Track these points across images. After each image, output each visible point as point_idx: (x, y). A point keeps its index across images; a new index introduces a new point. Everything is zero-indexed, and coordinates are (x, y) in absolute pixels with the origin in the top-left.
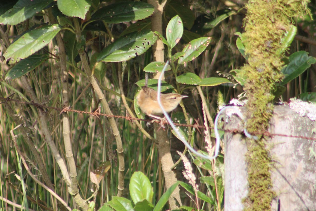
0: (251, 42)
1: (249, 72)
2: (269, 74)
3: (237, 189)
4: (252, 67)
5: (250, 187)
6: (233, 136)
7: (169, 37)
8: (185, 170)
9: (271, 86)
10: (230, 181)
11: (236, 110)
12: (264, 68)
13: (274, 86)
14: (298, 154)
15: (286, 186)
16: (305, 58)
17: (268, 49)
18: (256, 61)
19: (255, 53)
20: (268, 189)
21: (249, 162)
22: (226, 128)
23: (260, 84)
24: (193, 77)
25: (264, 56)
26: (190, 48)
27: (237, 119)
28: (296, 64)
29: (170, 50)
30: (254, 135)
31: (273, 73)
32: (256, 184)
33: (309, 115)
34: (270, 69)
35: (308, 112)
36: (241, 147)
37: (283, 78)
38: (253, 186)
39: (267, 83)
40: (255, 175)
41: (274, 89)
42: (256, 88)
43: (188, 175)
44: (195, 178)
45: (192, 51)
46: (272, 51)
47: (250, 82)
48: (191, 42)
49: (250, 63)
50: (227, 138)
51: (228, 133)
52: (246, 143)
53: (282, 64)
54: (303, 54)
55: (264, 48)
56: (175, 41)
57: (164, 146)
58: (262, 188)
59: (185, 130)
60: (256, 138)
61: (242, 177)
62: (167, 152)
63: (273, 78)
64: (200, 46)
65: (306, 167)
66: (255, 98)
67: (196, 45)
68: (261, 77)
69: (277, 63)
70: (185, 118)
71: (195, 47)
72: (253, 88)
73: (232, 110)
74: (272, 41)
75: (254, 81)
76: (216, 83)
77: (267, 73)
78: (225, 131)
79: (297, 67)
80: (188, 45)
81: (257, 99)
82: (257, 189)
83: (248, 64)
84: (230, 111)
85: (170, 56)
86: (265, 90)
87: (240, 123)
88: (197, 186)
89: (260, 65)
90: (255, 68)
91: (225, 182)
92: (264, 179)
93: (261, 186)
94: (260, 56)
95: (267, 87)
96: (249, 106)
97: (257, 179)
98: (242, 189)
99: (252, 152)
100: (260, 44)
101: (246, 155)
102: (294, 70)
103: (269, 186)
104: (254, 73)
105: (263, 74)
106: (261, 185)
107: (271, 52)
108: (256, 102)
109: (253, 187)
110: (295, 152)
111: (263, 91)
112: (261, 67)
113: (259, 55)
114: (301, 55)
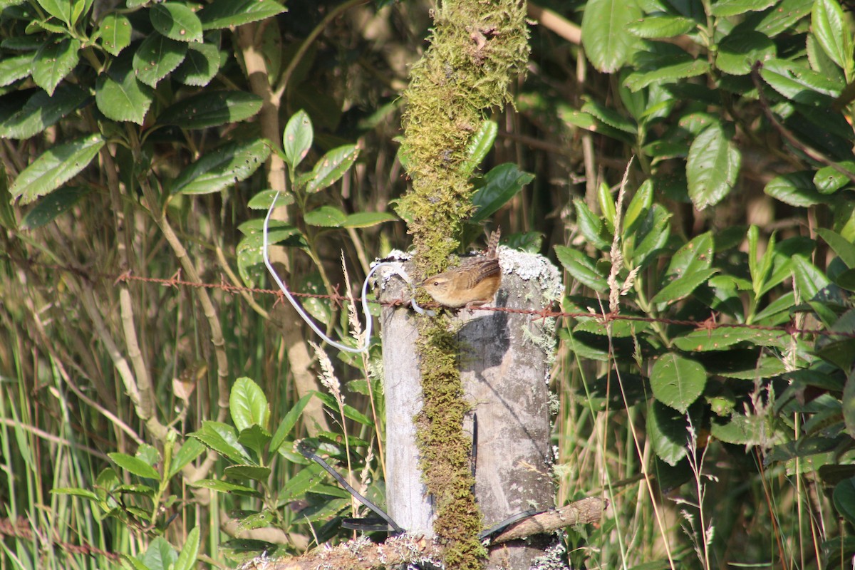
0: (416, 153)
1: (415, 203)
2: (449, 206)
3: (405, 399)
4: (419, 196)
5: (426, 395)
6: (394, 312)
7: (289, 148)
8: (322, 371)
9: (453, 224)
10: (393, 388)
11: (397, 268)
12: (440, 196)
13: (458, 224)
14: (503, 337)
15: (486, 392)
16: (514, 174)
17: (444, 164)
18: (426, 185)
19: (424, 172)
20: (456, 397)
21: (422, 354)
22: (382, 300)
23: (434, 223)
24: (332, 214)
25: (440, 176)
26: (326, 164)
27: (399, 282)
28: (499, 185)
29: (292, 170)
30: (428, 309)
31: (455, 203)
32: (435, 390)
33: (518, 271)
34: (448, 197)
35: (519, 267)
36: (409, 329)
37: (472, 211)
38: (430, 393)
39: (446, 221)
40: (432, 375)
41: (458, 230)
42: (427, 230)
43: (328, 379)
44: (338, 385)
45: (329, 170)
46: (452, 166)
47: (418, 221)
48: (328, 154)
49: (416, 189)
50: (385, 315)
51: (385, 308)
52: (416, 322)
53: (469, 187)
54: (510, 168)
55: (438, 163)
56: (300, 154)
57: (292, 331)
58: (446, 397)
59: (325, 302)
60: (432, 313)
61: (412, 379)
62: (297, 341)
63: (456, 213)
64: (342, 162)
65: (518, 357)
66: (427, 248)
67: (335, 158)
68: (436, 211)
69: (461, 187)
70: (323, 283)
71: (335, 163)
72: (423, 230)
73: (392, 268)
74: (451, 150)
75: (424, 219)
76: (370, 221)
77: (445, 203)
78: (382, 304)
79: (502, 190)
80: (322, 161)
81: (431, 248)
82: (438, 399)
83: (413, 190)
84: (387, 270)
85: (292, 179)
86: (444, 233)
87: (405, 290)
88: (343, 397)
89: (433, 191)
90: (425, 197)
91: (385, 389)
92: (449, 382)
93: (444, 394)
94: (433, 177)
95: (446, 228)
96: (418, 260)
97: (436, 382)
98: (413, 400)
99: (427, 336)
100: (431, 157)
101: (416, 343)
102: (497, 196)
103: (456, 393)
104: (425, 206)
105: (439, 206)
106: (443, 391)
107: (450, 169)
108: (430, 254)
109: (430, 396)
110: (498, 335)
111: (440, 235)
112: (435, 194)
113: (431, 174)
114: (506, 172)
